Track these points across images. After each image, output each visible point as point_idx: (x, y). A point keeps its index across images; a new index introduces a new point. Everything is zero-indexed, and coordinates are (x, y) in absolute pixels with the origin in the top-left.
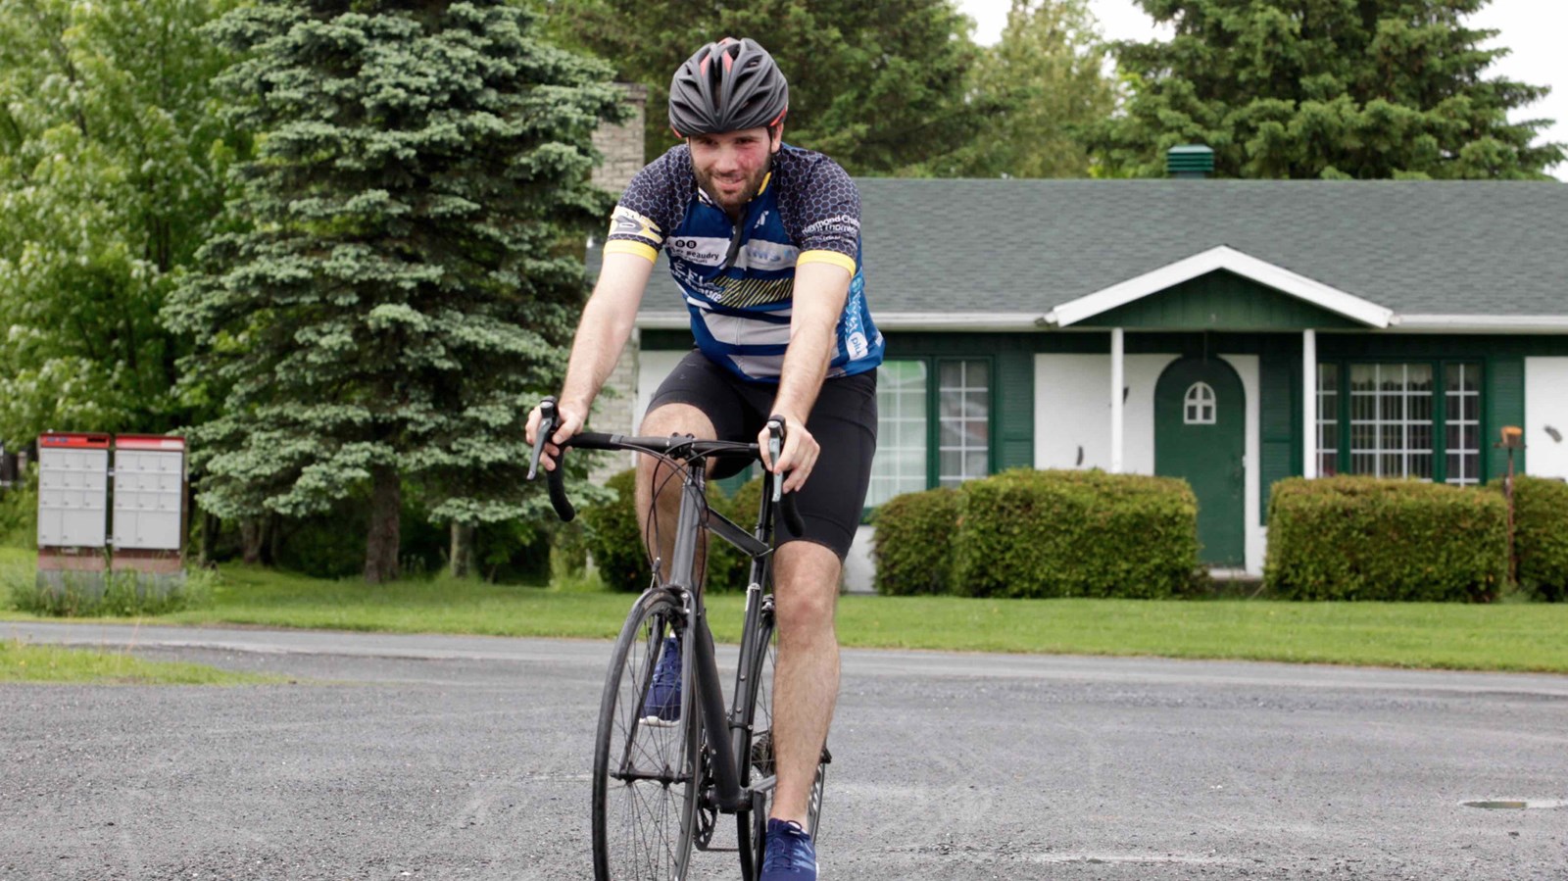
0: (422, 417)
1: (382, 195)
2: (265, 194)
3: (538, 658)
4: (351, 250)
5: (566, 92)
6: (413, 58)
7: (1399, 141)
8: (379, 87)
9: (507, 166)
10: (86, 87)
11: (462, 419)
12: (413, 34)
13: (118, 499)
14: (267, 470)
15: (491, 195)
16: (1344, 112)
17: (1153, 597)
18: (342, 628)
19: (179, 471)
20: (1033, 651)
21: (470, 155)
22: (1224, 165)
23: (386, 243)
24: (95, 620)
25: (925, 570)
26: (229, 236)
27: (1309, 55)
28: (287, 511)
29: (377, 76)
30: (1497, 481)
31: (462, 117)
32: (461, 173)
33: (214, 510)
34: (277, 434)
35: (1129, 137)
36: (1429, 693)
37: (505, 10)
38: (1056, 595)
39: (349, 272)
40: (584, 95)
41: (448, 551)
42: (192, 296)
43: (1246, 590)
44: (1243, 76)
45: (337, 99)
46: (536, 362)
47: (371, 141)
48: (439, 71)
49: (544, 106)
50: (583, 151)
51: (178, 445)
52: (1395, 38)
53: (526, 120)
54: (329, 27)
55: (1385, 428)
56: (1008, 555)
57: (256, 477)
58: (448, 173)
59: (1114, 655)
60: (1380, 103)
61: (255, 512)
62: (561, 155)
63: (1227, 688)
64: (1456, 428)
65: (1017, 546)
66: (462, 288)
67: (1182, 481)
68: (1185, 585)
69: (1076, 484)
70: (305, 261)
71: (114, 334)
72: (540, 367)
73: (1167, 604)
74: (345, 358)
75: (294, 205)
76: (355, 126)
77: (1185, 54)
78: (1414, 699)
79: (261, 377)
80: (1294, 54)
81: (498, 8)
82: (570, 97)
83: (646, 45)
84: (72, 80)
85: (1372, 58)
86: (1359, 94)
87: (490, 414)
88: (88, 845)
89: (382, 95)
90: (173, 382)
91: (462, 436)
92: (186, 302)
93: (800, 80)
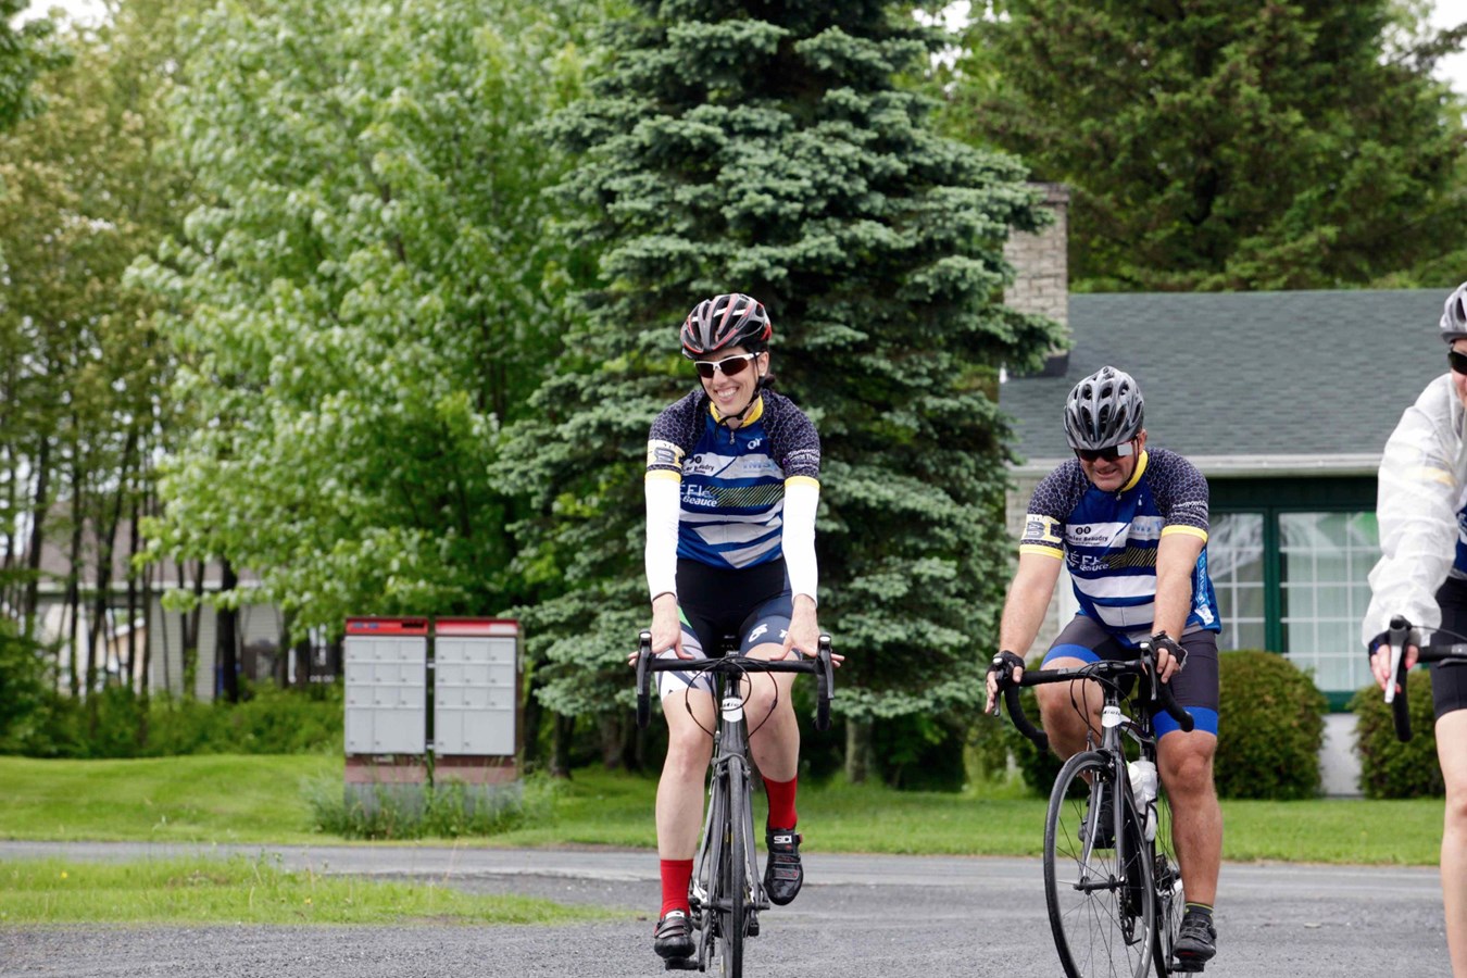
2: (611, 326)
3: (946, 882)
5: (969, 194)
6: (783, 158)
8: (742, 193)
9: (899, 285)
11: (851, 591)
12: (782, 128)
13: (440, 696)
15: (879, 320)
19: (511, 661)
21: (854, 272)
24: (416, 843)
25: (1423, 768)
26: (568, 377)
29: (740, 180)
31: (844, 228)
32: (844, 296)
33: (556, 707)
34: (631, 614)
37: (893, 95)
40: (991, 198)
41: (843, 750)
42: (526, 449)
45: (693, 209)
46: (939, 523)
47: (734, 258)
48: (815, 173)
49: (942, 212)
50: (991, 266)
51: (510, 629)
53: (920, 229)
54: (681, 124)
57: (606, 665)
58: (828, 296)
61: (606, 706)
62: (964, 271)
66: (845, 432)
70: (657, 404)
71: (444, 499)
72: (942, 528)
75: (645, 336)
76: (713, 240)
81: (884, 94)
82: (973, 201)
83: (1064, 139)
84: (386, 199)
87: (881, 585)
89: (746, 202)
90: (514, 554)
91: (851, 612)
92: (519, 458)
93: (1255, 175)
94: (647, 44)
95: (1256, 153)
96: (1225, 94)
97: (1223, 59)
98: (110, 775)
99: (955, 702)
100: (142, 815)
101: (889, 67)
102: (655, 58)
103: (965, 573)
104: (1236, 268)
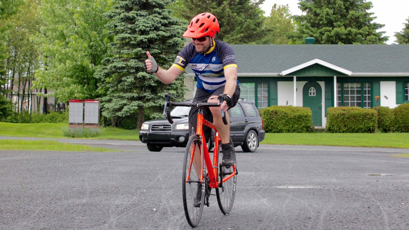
0: (149, 95)
1: (140, 49)
2: (116, 49)
4: (134, 60)
5: (179, 27)
6: (146, 20)
7: (354, 36)
8: (139, 26)
9: (166, 43)
10: (79, 27)
11: (157, 96)
12: (146, 15)
13: (85, 113)
14: (116, 107)
15: (163, 49)
16: (342, 30)
17: (303, 132)
18: (132, 140)
19: (98, 107)
20: (277, 144)
21: (158, 40)
22: (317, 41)
23: (141, 59)
24: (81, 138)
26: (108, 58)
27: (335, 18)
28: (121, 115)
29: (139, 24)
30: (375, 108)
31: (157, 32)
32: (157, 44)
33: (106, 116)
34: (119, 99)
35: (297, 35)
36: (360, 152)
37: (165, 10)
38: (282, 132)
39: (133, 65)
40: (182, 27)
42: (101, 70)
43: (322, 131)
44: (321, 22)
45: (131, 29)
46: (173, 84)
47: (138, 37)
48: (152, 23)
49: (174, 30)
50: (182, 39)
51: (98, 102)
52: (353, 15)
53: (170, 33)
54: (129, 14)
55: (351, 97)
56: (272, 124)
57: (114, 108)
58: (154, 44)
59: (294, 145)
60: (349, 29)
61: (114, 116)
62: (178, 40)
63: (318, 151)
64: (366, 96)
65: (274, 122)
67: (309, 108)
68: (309, 130)
69: (286, 109)
70: (124, 63)
71: (84, 79)
73: (306, 134)
74: (132, 83)
75: (122, 51)
76: (134, 34)
77: (308, 18)
78: (357, 153)
79: (115, 87)
80: (332, 18)
81: (164, 9)
84: (76, 26)
85: (348, 19)
86: (346, 26)
87: (163, 94)
88: (79, 185)
89: (140, 28)
90: (97, 89)
91: (157, 99)
92: (99, 72)
93: (228, 24)
95: (229, 20)
96: (223, 10)
97: (223, 4)
100: (34, 133)
101: (165, 5)
102: (124, 3)
103: (177, 93)
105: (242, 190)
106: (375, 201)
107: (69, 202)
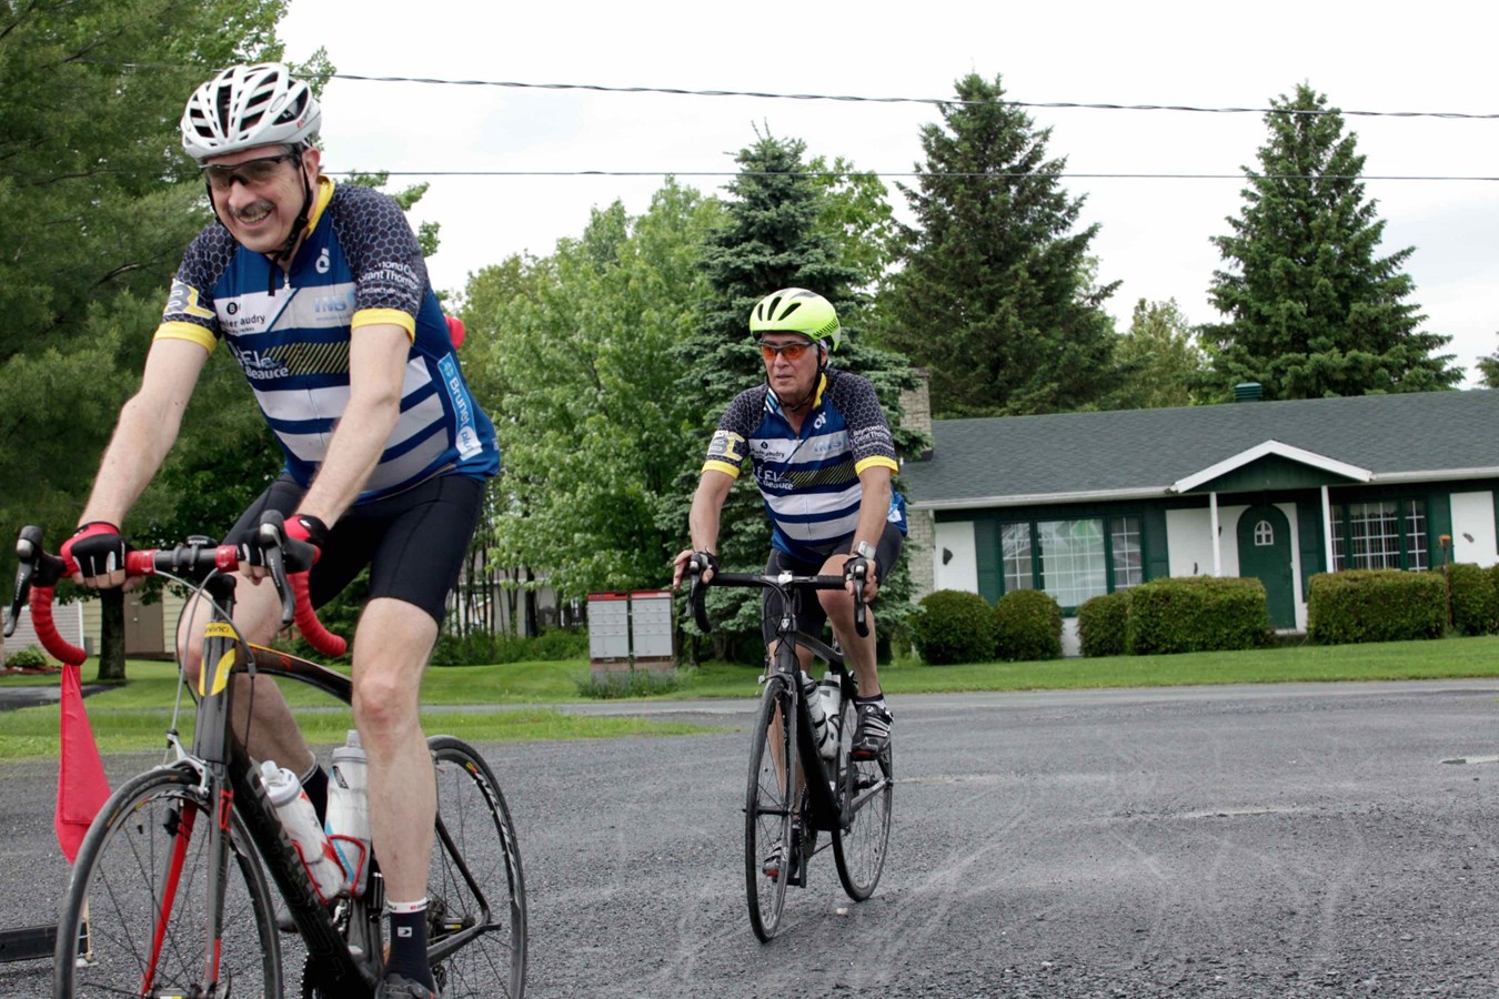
5: (881, 374)
7: (1367, 373)
10: (608, 393)
13: (635, 629)
14: (721, 606)
16: (1335, 358)
17: (1244, 648)
19: (669, 611)
20: (1176, 685)
22: (1268, 393)
24: (625, 700)
25: (1109, 642)
26: (690, 472)
27: (1312, 326)
28: (734, 628)
30: (1438, 567)
33: (692, 631)
35: (1213, 379)
36: (1409, 694)
38: (1187, 651)
40: (891, 376)
42: (671, 507)
43: (1297, 640)
44: (1275, 341)
50: (893, 408)
51: (668, 595)
52: (1361, 314)
55: (1372, 541)
56: (1157, 630)
57: (715, 610)
59: (1223, 684)
60: (1354, 353)
63: (1290, 699)
64: (1413, 538)
65: (1163, 624)
67: (1256, 579)
68: (1262, 640)
69: (1195, 586)
71: (632, 534)
73: (1252, 652)
77: (1241, 330)
78: (1401, 698)
80: (1304, 326)
82: (883, 377)
83: (928, 345)
84: (599, 389)
85: (1349, 326)
86: (1342, 348)
88: (597, 842)
92: (668, 512)
93: (1018, 359)
94: (722, 308)
95: (1019, 349)
96: (1003, 321)
97: (1001, 305)
98: (480, 673)
99: (885, 620)
100: (496, 692)
102: (726, 315)
104: (1011, 405)
105: (1081, 831)
106: (1482, 845)
107: (560, 899)
